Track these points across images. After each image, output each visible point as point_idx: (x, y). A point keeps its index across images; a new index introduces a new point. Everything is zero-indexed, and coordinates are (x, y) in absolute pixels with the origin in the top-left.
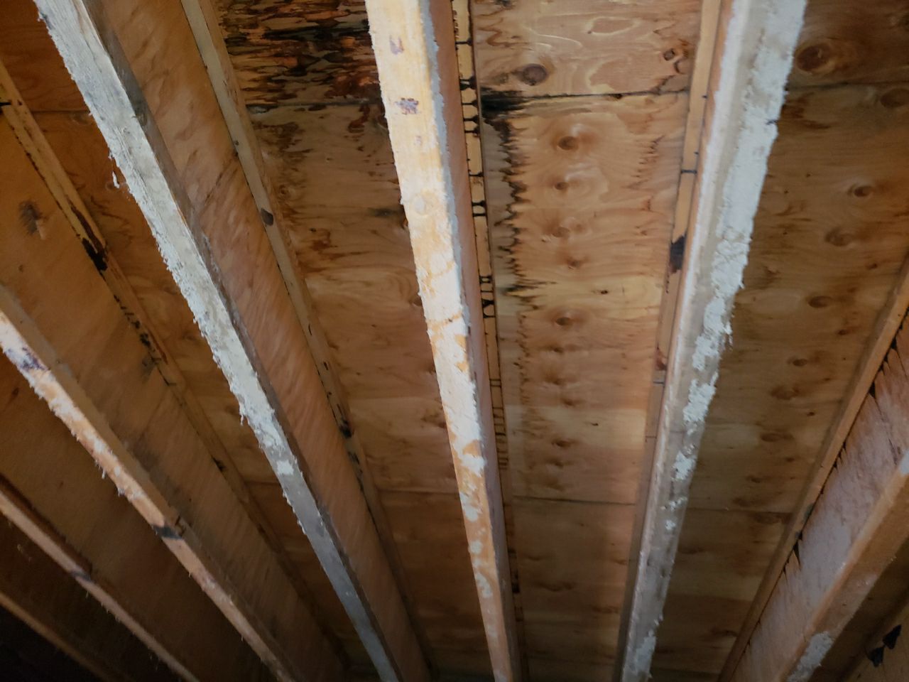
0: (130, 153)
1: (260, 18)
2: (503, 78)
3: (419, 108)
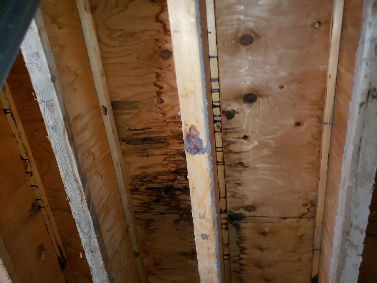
0: (89, 243)
1: (145, 183)
2: (237, 209)
3: (209, 238)
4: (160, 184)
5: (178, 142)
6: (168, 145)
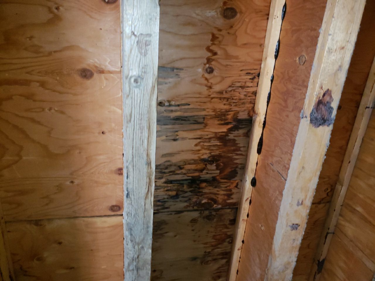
1: (165, 175)
3: (299, 228)
4: (184, 176)
5: (218, 122)
6: (205, 127)
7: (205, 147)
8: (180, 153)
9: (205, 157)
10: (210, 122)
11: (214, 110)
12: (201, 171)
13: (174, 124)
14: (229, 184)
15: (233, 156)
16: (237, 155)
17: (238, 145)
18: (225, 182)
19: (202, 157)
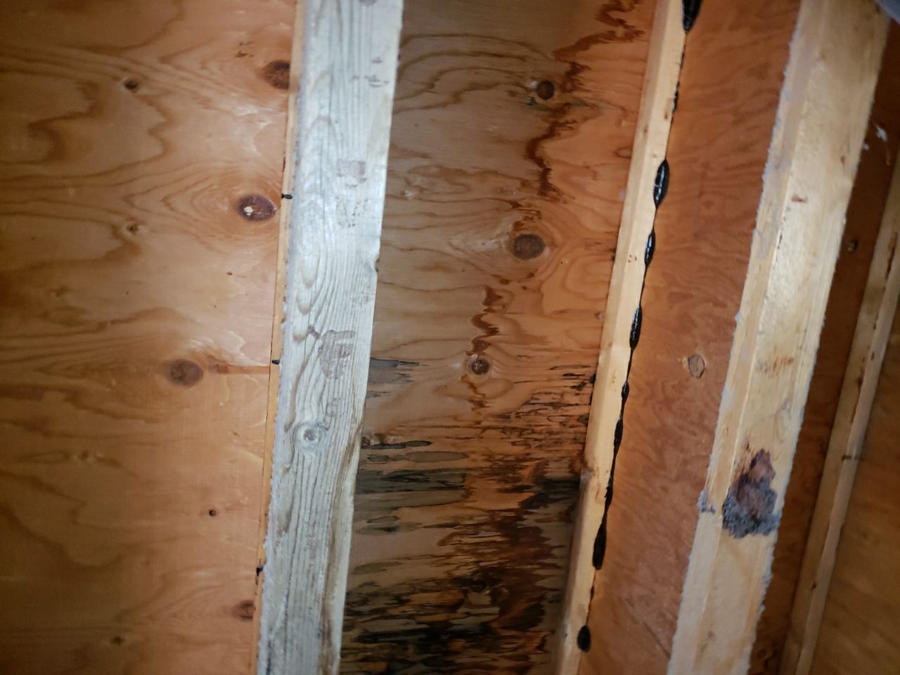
4: (408, 621)
5: (499, 486)
6: (466, 497)
7: (466, 548)
8: (400, 564)
9: (465, 572)
10: (478, 484)
11: (490, 457)
12: (453, 607)
13: (389, 490)
14: (521, 642)
15: (535, 569)
16: (544, 566)
17: (547, 542)
18: (512, 637)
19: (457, 573)
